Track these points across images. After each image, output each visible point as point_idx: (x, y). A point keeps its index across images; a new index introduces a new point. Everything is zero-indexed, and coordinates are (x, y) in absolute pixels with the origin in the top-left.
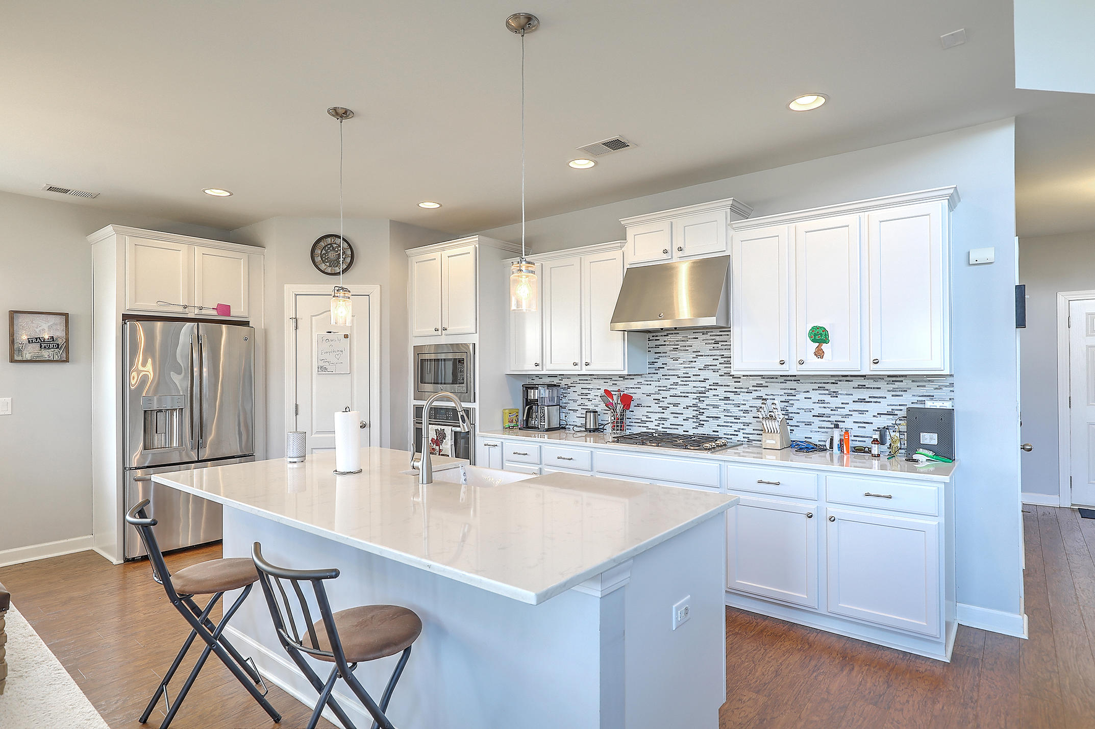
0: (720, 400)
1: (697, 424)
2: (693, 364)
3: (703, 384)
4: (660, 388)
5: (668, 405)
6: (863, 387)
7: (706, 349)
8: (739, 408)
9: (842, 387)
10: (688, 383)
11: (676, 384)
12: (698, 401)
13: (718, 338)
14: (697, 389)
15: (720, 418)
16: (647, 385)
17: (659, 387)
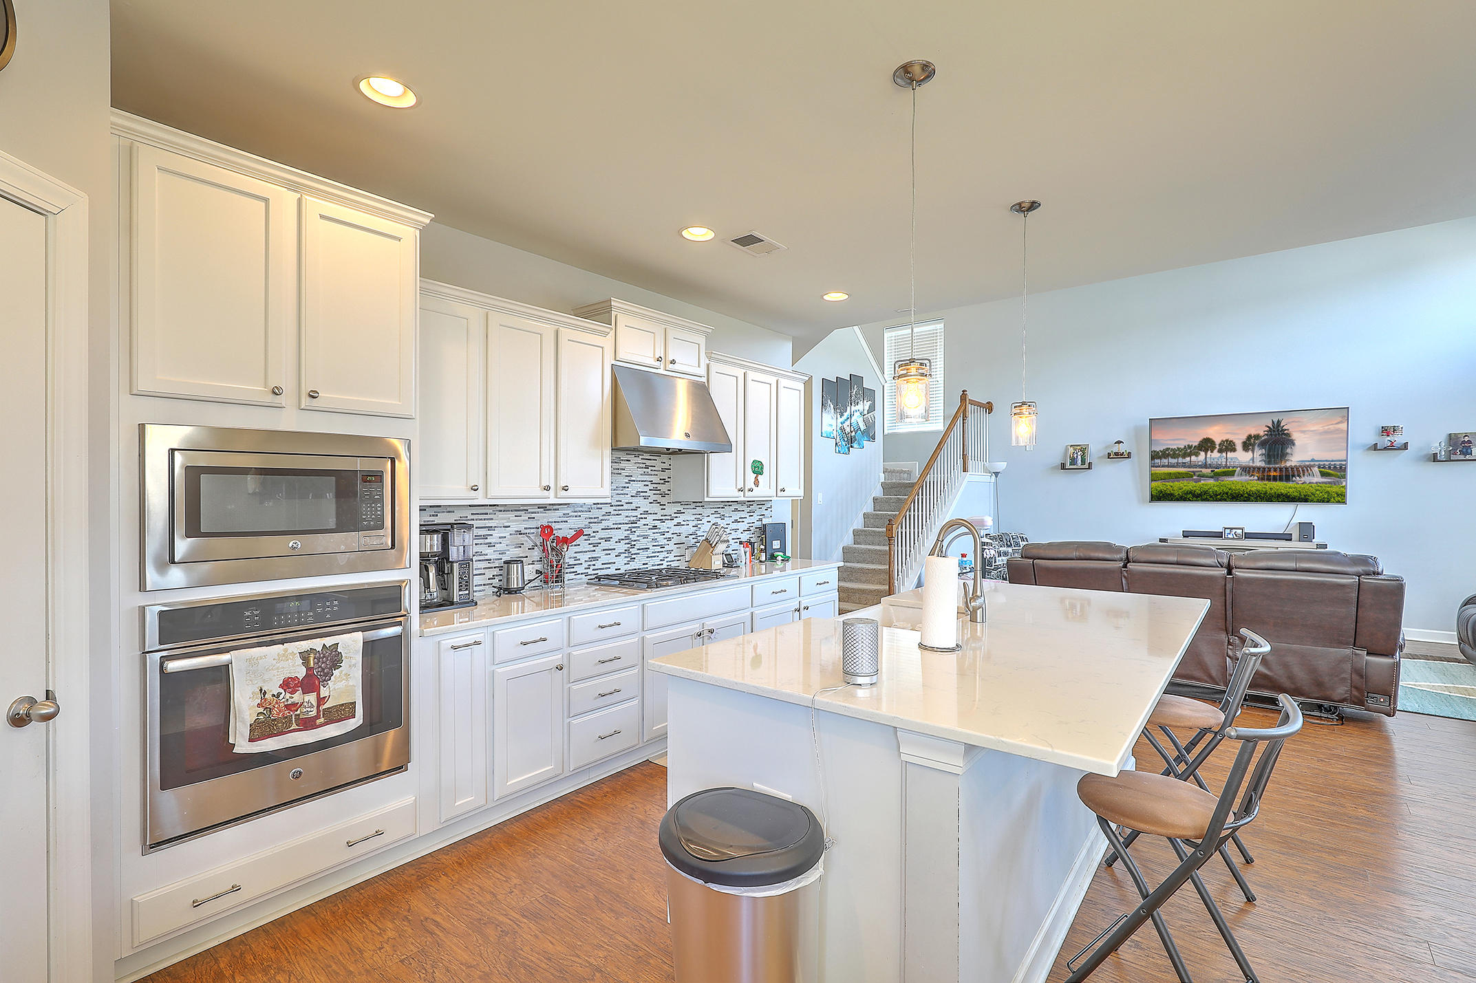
0: (649, 529)
1: (629, 559)
2: (626, 491)
3: (634, 513)
4: (590, 520)
5: (599, 541)
6: (736, 510)
7: (637, 473)
8: (664, 536)
9: (727, 511)
10: (620, 512)
11: (608, 514)
12: (629, 532)
13: (648, 463)
14: (629, 519)
15: (649, 548)
16: (576, 516)
17: (590, 518)
